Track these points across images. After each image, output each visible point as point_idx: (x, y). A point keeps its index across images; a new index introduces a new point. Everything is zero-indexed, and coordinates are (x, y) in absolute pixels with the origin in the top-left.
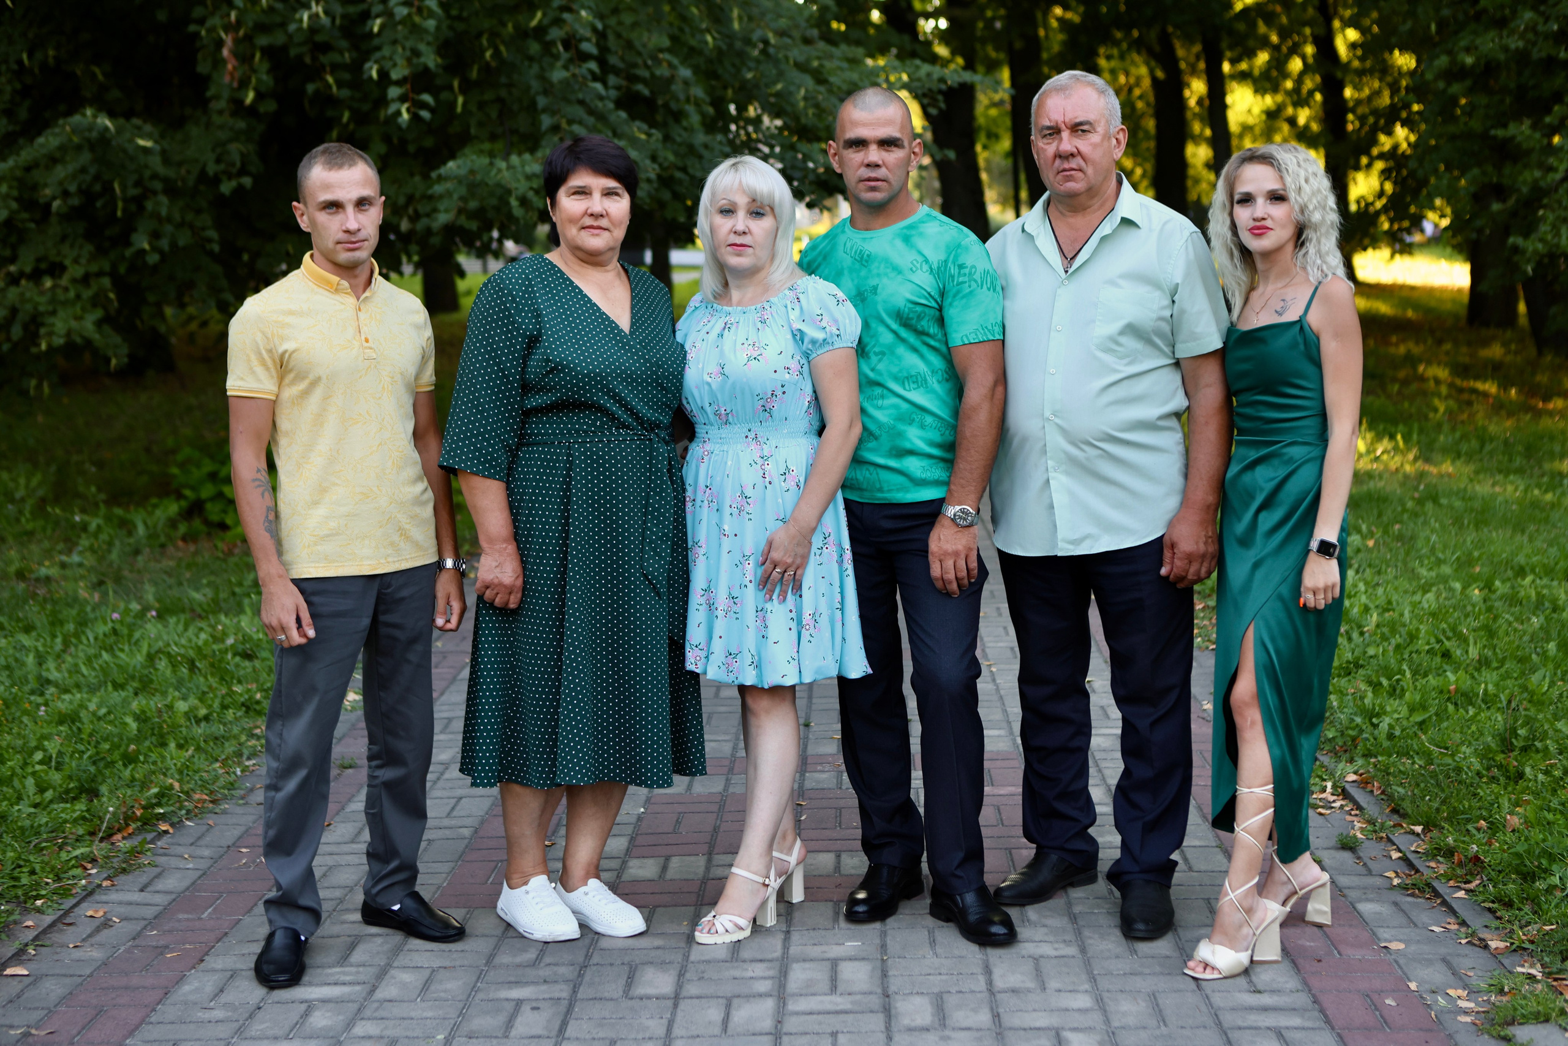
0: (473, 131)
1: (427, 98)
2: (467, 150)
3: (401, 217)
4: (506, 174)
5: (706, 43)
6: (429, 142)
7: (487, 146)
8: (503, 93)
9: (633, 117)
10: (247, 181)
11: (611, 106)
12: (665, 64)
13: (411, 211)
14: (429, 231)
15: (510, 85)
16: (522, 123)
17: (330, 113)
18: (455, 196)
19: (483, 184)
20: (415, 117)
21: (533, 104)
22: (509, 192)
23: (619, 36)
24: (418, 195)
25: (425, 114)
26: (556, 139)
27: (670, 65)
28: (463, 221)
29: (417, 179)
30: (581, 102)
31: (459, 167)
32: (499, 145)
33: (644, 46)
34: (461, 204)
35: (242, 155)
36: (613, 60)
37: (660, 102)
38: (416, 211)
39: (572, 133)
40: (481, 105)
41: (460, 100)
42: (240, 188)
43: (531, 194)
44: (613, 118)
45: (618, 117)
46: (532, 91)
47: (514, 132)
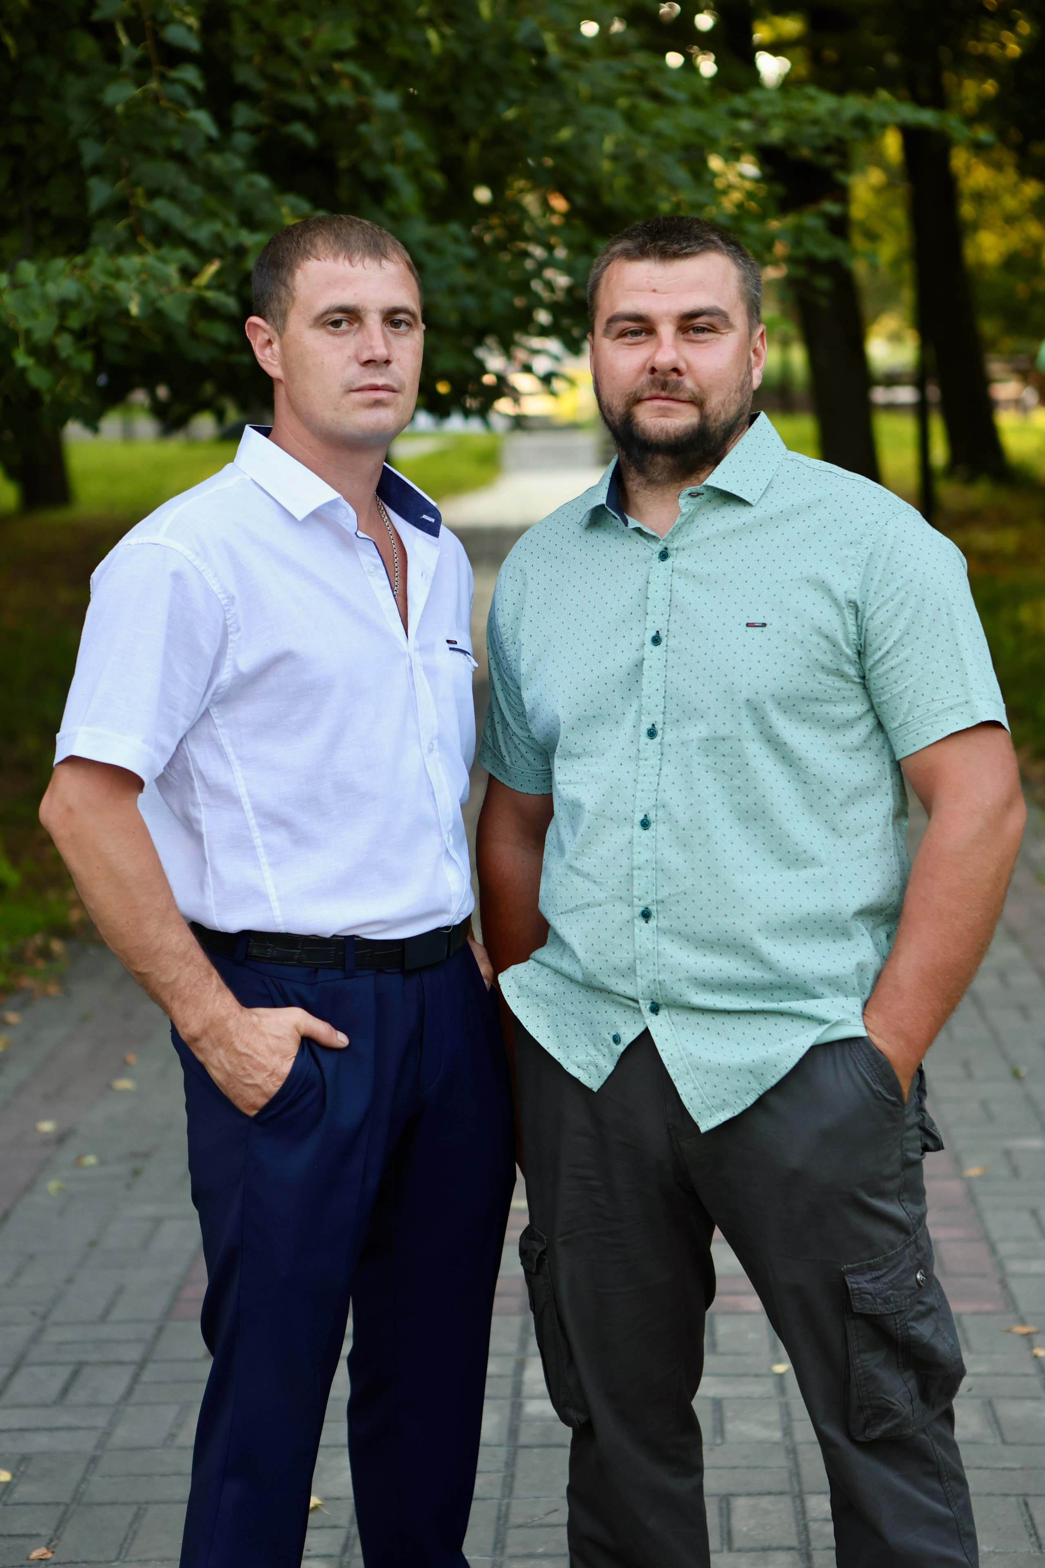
4: (8, 300)
5: (427, 44)
8: (18, 136)
9: (282, 186)
11: (238, 163)
12: (345, 84)
15: (33, 120)
21: (75, 159)
22: (13, 337)
23: (255, 26)
26: (120, 228)
27: (357, 86)
33: (305, 44)
36: (244, 75)
37: (341, 162)
39: (153, 215)
43: (61, 343)
44: (240, 188)
45: (252, 185)
46: (74, 131)
47: (42, 214)
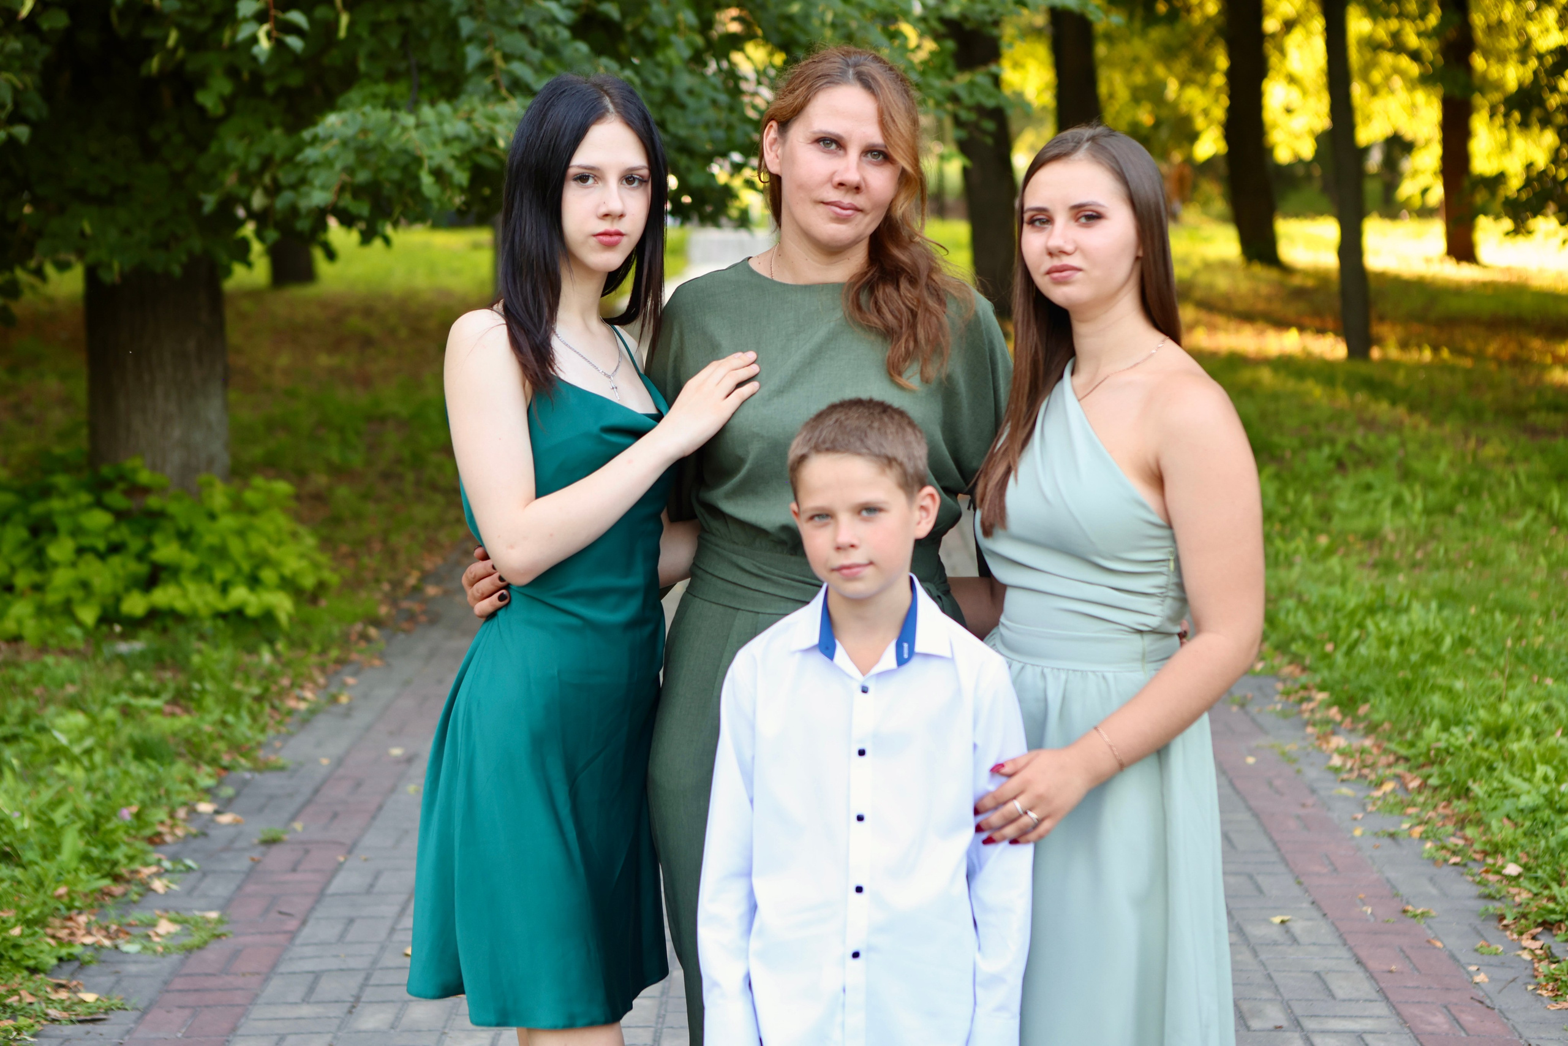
0: (362, 66)
1: (297, 17)
2: (354, 95)
3: (253, 188)
4: (415, 135)
6: (295, 79)
7: (382, 88)
8: (408, 11)
9: (598, 51)
10: (22, 132)
11: (565, 34)
13: (267, 179)
14: (294, 211)
16: (437, 58)
17: (149, 32)
18: (338, 166)
19: (380, 147)
20: (279, 46)
21: (453, 29)
22: (418, 161)
24: (278, 156)
25: (294, 42)
26: (487, 82)
28: (347, 201)
29: (277, 132)
30: (524, 28)
31: (344, 123)
32: (401, 88)
34: (345, 178)
35: (15, 90)
37: (628, 27)
38: (275, 180)
39: (509, 73)
40: (376, 28)
41: (344, 19)
42: (12, 140)
43: (450, 166)
44: (568, 52)
45: (577, 50)
46: (454, 10)
47: (423, 69)
